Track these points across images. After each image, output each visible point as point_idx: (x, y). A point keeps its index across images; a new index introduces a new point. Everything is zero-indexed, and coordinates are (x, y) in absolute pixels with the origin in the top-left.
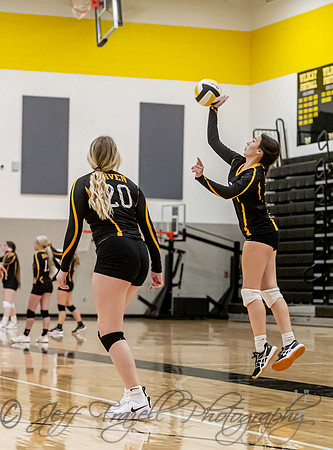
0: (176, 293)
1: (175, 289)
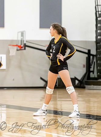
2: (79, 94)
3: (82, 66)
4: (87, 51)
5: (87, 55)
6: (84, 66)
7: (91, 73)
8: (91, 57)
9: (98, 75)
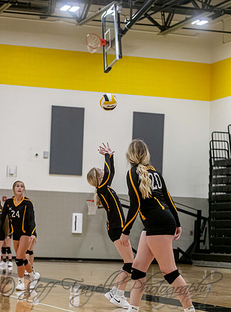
2: (183, 273)
3: (189, 233)
4: (196, 213)
5: (196, 219)
6: (192, 232)
7: (201, 244)
8: (202, 221)
9: (210, 247)
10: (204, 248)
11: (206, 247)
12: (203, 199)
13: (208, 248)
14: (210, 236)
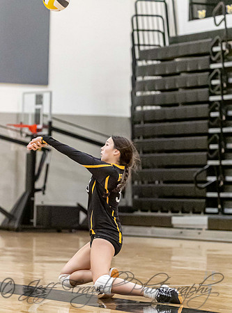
0: (39, 199)
1: (38, 195)
9: (134, 202)
10: (123, 204)
11: (127, 202)
12: (121, 118)
13: (130, 204)
14: (133, 182)
